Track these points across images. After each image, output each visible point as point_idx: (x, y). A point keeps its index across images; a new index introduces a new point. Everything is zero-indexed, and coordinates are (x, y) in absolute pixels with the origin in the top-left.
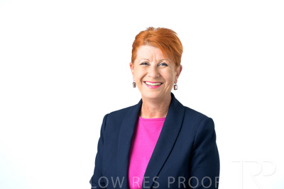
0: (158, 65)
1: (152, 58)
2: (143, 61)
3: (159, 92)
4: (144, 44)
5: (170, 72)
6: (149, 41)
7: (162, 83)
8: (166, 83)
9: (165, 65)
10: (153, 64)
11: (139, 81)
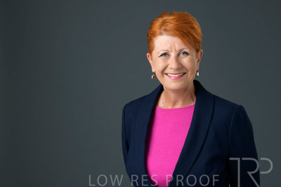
0: (178, 55)
1: (171, 48)
2: (162, 52)
3: (182, 83)
4: (161, 34)
5: (192, 61)
6: (165, 30)
7: (184, 74)
8: (189, 73)
9: (186, 53)
10: (173, 55)
11: (160, 74)
